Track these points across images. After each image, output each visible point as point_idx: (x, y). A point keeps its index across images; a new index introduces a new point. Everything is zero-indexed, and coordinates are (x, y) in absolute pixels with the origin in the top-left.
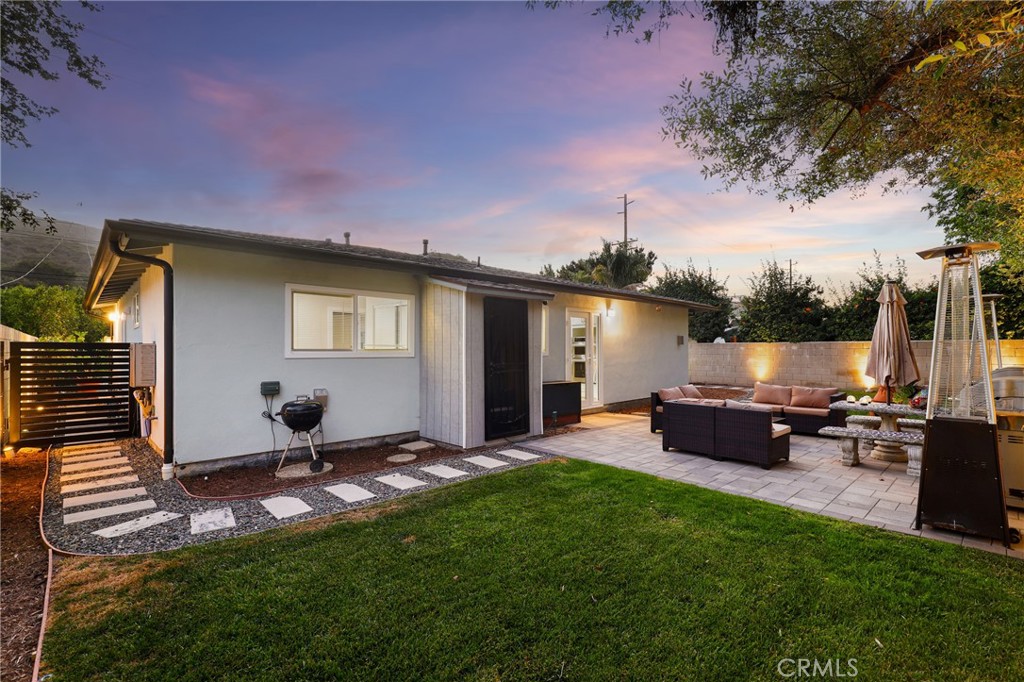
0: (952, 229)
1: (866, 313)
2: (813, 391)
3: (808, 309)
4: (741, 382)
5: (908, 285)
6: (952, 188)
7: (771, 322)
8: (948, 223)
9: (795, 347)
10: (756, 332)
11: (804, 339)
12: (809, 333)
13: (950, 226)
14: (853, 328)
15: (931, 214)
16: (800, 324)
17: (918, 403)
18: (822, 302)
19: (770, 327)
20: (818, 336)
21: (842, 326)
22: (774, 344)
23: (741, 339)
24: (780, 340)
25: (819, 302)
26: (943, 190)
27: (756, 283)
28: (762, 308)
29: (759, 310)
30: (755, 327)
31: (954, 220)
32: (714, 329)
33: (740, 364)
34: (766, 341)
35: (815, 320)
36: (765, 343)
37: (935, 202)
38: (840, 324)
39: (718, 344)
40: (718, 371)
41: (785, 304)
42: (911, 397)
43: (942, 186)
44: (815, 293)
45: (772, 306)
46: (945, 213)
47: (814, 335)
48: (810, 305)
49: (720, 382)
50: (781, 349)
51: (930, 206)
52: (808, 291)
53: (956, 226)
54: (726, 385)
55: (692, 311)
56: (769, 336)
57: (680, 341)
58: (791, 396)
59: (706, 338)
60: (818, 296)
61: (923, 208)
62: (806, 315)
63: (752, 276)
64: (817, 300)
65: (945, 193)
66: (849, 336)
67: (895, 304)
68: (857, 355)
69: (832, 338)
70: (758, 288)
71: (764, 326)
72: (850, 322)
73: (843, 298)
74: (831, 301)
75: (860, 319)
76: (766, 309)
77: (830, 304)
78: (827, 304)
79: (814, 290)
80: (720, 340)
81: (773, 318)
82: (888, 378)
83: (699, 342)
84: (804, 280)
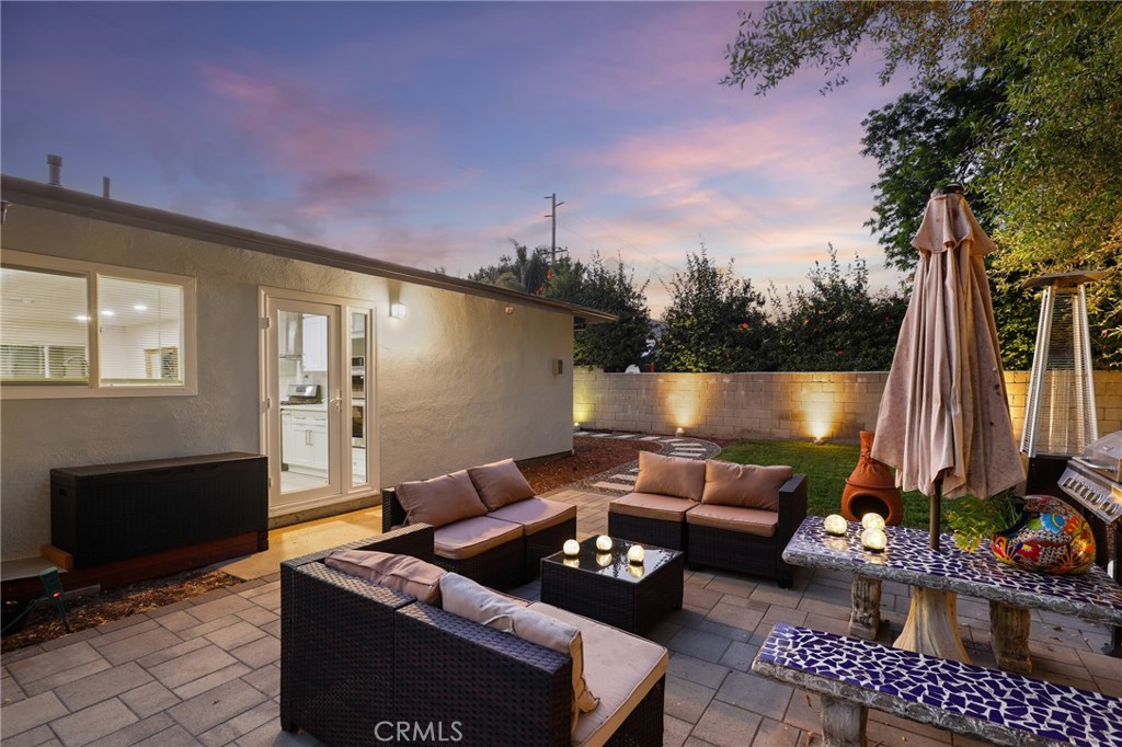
0: (893, 248)
1: (817, 332)
2: (746, 472)
3: (745, 326)
4: (659, 428)
5: (870, 294)
6: (894, 202)
7: (699, 344)
8: (889, 240)
9: (727, 380)
10: (678, 358)
11: (739, 369)
12: (745, 360)
13: (891, 245)
14: (799, 353)
15: (874, 231)
16: (734, 347)
17: (1034, 555)
18: (764, 317)
19: (698, 350)
20: (757, 364)
21: (787, 351)
22: (702, 375)
23: (660, 368)
24: (708, 370)
25: (759, 317)
26: (886, 204)
27: (682, 288)
28: (688, 323)
29: (684, 327)
30: (678, 350)
31: (895, 238)
32: (624, 354)
33: (655, 405)
34: (690, 371)
35: (753, 342)
36: (690, 374)
37: (877, 217)
38: (784, 348)
39: (631, 374)
40: (629, 412)
41: (716, 318)
42: (1011, 532)
43: (884, 199)
44: (754, 304)
45: (699, 322)
46: (887, 229)
47: (752, 362)
48: (748, 321)
49: (632, 428)
50: (710, 382)
51: (873, 222)
52: (745, 302)
53: (897, 244)
54: (640, 433)
55: (580, 322)
56: (696, 365)
57: (559, 367)
58: (704, 481)
59: (615, 367)
60: (759, 309)
61: (866, 224)
62: (742, 335)
63: (676, 279)
64: (756, 313)
65: (887, 207)
66: (794, 363)
67: (966, 251)
68: (805, 391)
69: (774, 368)
70: (684, 295)
71: (690, 349)
72: (797, 344)
73: (789, 311)
74: (772, 314)
75: (809, 341)
76: (692, 325)
77: (773, 320)
78: (769, 320)
79: (752, 300)
80: (633, 369)
81: (700, 338)
82: (945, 474)
83: (606, 371)
84: (741, 285)
